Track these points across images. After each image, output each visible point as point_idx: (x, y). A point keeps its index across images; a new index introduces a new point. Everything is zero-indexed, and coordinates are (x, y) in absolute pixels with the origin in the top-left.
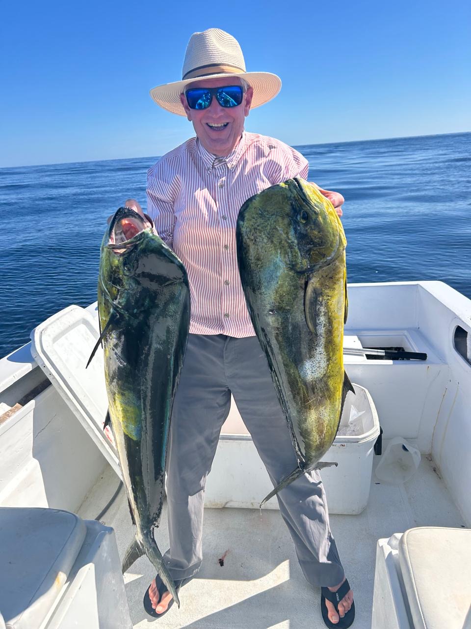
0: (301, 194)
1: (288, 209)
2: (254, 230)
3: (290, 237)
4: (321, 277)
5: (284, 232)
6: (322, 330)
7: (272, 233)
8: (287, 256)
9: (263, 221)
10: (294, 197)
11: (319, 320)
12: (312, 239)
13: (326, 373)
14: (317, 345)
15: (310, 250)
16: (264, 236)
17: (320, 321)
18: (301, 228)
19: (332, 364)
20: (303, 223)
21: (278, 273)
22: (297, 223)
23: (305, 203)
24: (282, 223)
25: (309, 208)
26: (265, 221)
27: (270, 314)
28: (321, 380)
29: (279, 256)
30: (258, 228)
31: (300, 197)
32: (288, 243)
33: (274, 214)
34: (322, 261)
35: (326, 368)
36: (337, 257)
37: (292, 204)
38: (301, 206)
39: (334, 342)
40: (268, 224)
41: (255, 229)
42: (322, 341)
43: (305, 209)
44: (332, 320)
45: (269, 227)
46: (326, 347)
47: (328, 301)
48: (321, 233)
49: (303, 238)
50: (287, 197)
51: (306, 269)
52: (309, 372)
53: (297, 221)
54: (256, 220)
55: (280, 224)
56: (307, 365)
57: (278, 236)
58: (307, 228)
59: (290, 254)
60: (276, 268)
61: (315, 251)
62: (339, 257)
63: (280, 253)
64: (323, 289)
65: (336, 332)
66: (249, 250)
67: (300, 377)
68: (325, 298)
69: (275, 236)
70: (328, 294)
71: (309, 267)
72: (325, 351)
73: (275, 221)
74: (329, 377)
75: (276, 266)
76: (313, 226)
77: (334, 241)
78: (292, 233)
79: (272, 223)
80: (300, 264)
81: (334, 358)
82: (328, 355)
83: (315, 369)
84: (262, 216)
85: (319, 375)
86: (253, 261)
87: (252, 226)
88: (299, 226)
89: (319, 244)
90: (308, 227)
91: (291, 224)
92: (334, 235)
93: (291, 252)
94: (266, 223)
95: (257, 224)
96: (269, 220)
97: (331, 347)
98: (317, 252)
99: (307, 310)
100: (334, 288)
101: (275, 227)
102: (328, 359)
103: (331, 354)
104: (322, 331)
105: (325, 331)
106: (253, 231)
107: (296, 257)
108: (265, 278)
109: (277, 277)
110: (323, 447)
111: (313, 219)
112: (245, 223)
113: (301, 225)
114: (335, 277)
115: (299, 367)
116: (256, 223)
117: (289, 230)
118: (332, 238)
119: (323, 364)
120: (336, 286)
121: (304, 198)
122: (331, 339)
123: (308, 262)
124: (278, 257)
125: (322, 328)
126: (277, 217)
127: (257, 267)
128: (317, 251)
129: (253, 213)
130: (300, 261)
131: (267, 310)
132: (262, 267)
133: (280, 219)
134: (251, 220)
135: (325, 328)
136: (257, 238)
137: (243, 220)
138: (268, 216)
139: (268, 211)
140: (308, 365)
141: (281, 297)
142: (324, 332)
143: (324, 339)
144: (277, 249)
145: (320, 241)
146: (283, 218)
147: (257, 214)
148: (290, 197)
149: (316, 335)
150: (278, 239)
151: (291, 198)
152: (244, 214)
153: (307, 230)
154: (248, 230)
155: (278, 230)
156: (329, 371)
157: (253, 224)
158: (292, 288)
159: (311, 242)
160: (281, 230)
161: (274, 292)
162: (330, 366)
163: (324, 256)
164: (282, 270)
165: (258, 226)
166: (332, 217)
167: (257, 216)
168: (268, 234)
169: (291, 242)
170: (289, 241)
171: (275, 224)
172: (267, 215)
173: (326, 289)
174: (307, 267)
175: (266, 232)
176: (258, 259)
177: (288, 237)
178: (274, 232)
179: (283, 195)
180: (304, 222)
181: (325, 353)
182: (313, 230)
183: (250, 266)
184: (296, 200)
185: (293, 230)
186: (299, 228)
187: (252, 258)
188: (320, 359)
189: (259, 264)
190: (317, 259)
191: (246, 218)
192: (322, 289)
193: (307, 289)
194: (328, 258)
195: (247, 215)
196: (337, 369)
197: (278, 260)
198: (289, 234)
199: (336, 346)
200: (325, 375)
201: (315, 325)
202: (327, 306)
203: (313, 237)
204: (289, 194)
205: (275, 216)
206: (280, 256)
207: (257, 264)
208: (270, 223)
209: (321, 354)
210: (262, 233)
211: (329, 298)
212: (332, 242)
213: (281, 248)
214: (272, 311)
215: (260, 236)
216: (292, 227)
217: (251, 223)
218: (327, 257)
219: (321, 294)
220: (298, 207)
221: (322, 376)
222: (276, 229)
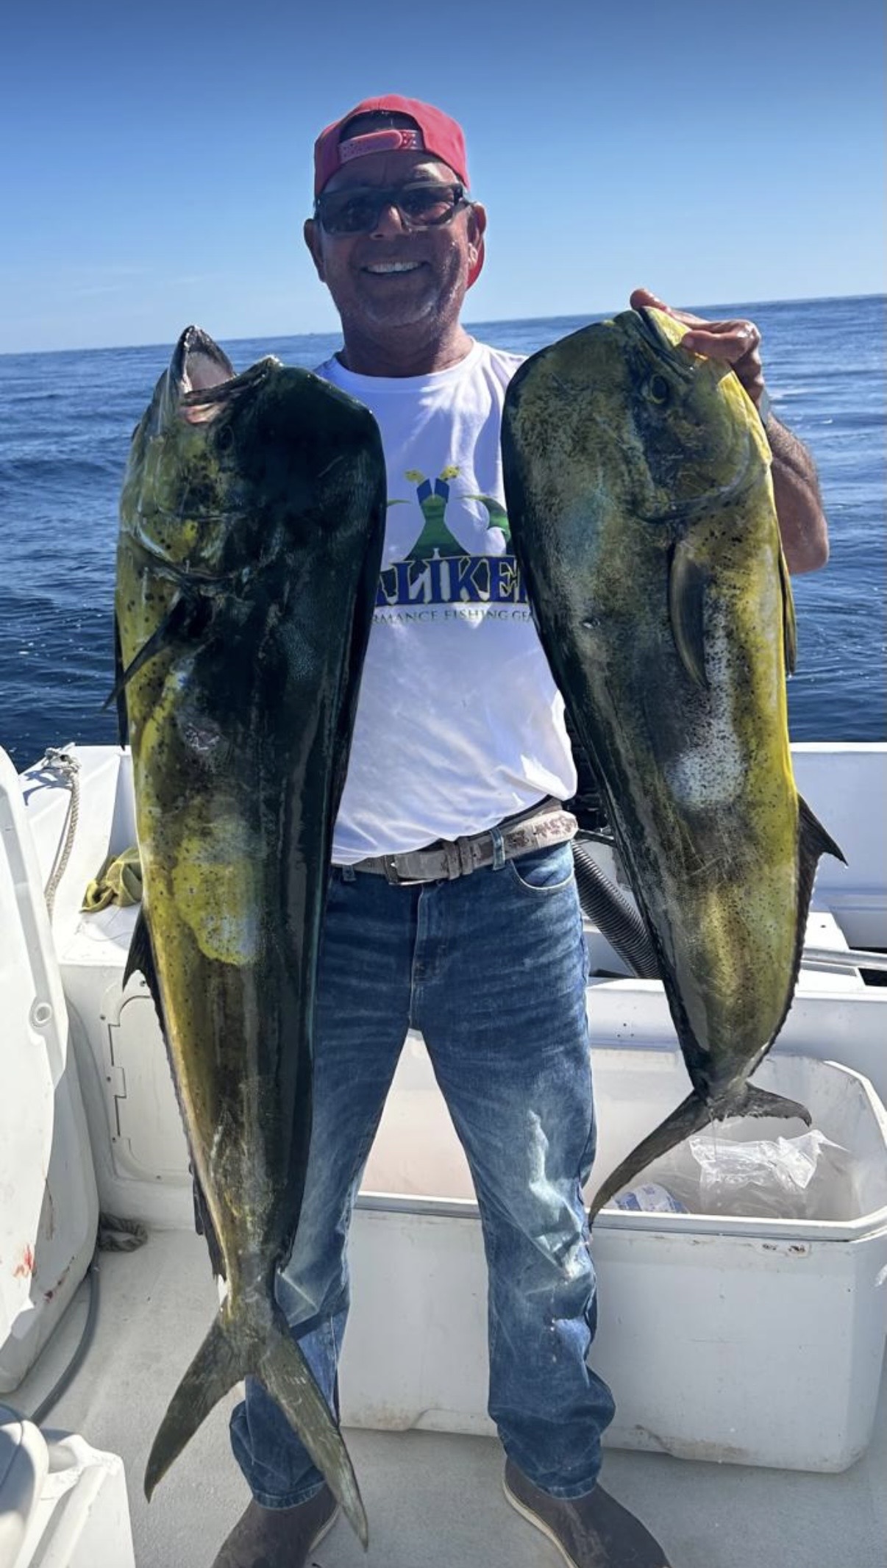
0: (650, 339)
1: (619, 372)
2: (542, 425)
3: (625, 436)
4: (708, 535)
5: (609, 425)
6: (722, 675)
7: (582, 429)
8: (619, 481)
9: (563, 402)
10: (635, 347)
11: (712, 647)
12: (679, 440)
13: (743, 791)
14: (710, 712)
15: (675, 466)
16: (563, 438)
17: (717, 650)
18: (651, 415)
19: (757, 770)
20: (656, 405)
21: (599, 523)
22: (639, 403)
23: (659, 359)
24: (606, 406)
25: (669, 369)
26: (566, 404)
27: (586, 628)
28: (730, 809)
29: (600, 480)
30: (550, 420)
31: (647, 346)
32: (622, 450)
33: (588, 387)
34: (708, 494)
35: (741, 779)
36: (747, 486)
37: (628, 362)
38: (651, 365)
39: (760, 710)
40: (574, 410)
41: (543, 422)
42: (726, 704)
43: (661, 372)
44: (748, 650)
45: (575, 417)
46: (737, 722)
47: (734, 601)
48: (702, 427)
49: (656, 438)
50: (618, 347)
51: (666, 512)
52: (695, 784)
53: (641, 399)
54: (546, 403)
55: (602, 409)
56: (688, 763)
57: (598, 437)
58: (666, 415)
59: (626, 478)
60: (593, 512)
61: (687, 470)
62: (752, 486)
63: (604, 476)
64: (718, 568)
65: (763, 683)
66: (530, 471)
67: (670, 797)
68: (725, 591)
69: (591, 436)
70: (733, 583)
71: (674, 508)
72: (735, 731)
73: (590, 403)
74: (752, 805)
75: (595, 506)
76: (681, 410)
77: (737, 449)
78: (630, 425)
79: (583, 407)
80: (651, 499)
81: (762, 753)
82: (745, 743)
83: (711, 778)
84: (559, 392)
85: (723, 795)
86: (539, 498)
87: (537, 415)
88: (646, 409)
89: (697, 452)
90: (669, 412)
91: (626, 407)
92: (735, 434)
93: (630, 472)
94: (569, 409)
95: (550, 411)
96: (575, 400)
97: (751, 724)
98: (693, 474)
99: (677, 620)
100: (747, 568)
101: (591, 415)
102: (745, 755)
103: (753, 742)
104: (721, 678)
105: (731, 678)
106: (538, 426)
107: (642, 486)
108: (570, 537)
109: (598, 534)
110: (752, 1017)
111: (682, 393)
112: (521, 410)
113: (651, 409)
114: (747, 539)
115: (666, 769)
116: (546, 409)
117: (623, 421)
118: (729, 440)
119: (733, 767)
120: (753, 563)
121: (656, 345)
122: (751, 702)
123: (672, 497)
124: (598, 485)
125: (724, 670)
126: (595, 393)
127: (550, 510)
128: (695, 470)
129: (538, 387)
130: (652, 494)
131: (579, 619)
132: (560, 510)
133: (601, 397)
134: (533, 403)
135: (731, 670)
136: (548, 444)
137: (516, 405)
138: (573, 392)
139: (572, 381)
140: (691, 765)
141: (610, 582)
142: (728, 681)
143: (731, 699)
144: (596, 466)
145: (700, 444)
146: (610, 394)
147: (549, 388)
148: (625, 347)
149: (707, 686)
150: (597, 443)
151: (628, 349)
152: (518, 390)
153: (665, 420)
154: (528, 425)
155: (597, 423)
156: (749, 788)
157: (539, 411)
158: (637, 559)
159: (678, 447)
160: (604, 422)
161: (594, 570)
162: (751, 775)
163: (713, 483)
164: (610, 515)
165: (550, 415)
166: (732, 393)
167: (548, 393)
168: (575, 433)
169: (630, 448)
170: (625, 447)
171: (589, 408)
172: (572, 389)
173: (726, 567)
174: (670, 507)
175: (568, 427)
176: (552, 492)
177: (621, 437)
178: (587, 427)
179: (608, 344)
180: (657, 401)
181: (734, 737)
182: (681, 418)
183: (534, 509)
184: (637, 353)
185: (632, 421)
186: (645, 415)
187: (539, 490)
188: (722, 752)
189: (553, 505)
190: (695, 490)
191: (522, 400)
192: (713, 568)
193: (674, 562)
194: (724, 489)
195: (525, 393)
196: (772, 787)
197: (597, 492)
198: (624, 430)
199: (766, 722)
200: (739, 797)
201: (702, 659)
202: (731, 610)
203: (682, 437)
204: (622, 341)
205: (589, 391)
206: (604, 482)
207: (549, 502)
208: (578, 408)
209: (723, 738)
210: (561, 431)
211: (738, 592)
212: (732, 451)
213: (604, 464)
214: (589, 620)
215: (555, 438)
216: (629, 413)
217: (535, 409)
218: (721, 485)
219: (713, 581)
220: (643, 366)
221: (731, 799)
222: (593, 420)
